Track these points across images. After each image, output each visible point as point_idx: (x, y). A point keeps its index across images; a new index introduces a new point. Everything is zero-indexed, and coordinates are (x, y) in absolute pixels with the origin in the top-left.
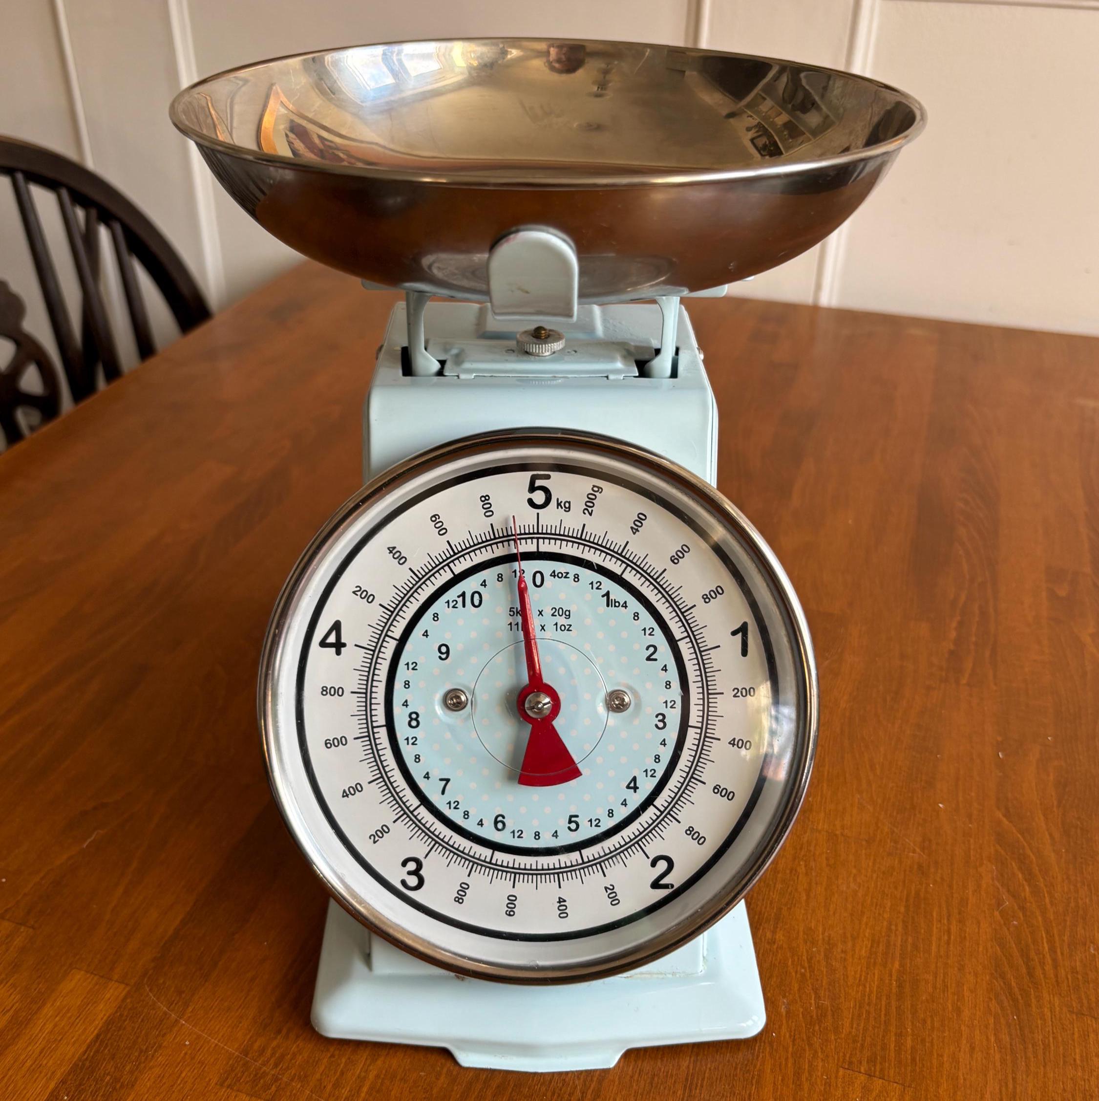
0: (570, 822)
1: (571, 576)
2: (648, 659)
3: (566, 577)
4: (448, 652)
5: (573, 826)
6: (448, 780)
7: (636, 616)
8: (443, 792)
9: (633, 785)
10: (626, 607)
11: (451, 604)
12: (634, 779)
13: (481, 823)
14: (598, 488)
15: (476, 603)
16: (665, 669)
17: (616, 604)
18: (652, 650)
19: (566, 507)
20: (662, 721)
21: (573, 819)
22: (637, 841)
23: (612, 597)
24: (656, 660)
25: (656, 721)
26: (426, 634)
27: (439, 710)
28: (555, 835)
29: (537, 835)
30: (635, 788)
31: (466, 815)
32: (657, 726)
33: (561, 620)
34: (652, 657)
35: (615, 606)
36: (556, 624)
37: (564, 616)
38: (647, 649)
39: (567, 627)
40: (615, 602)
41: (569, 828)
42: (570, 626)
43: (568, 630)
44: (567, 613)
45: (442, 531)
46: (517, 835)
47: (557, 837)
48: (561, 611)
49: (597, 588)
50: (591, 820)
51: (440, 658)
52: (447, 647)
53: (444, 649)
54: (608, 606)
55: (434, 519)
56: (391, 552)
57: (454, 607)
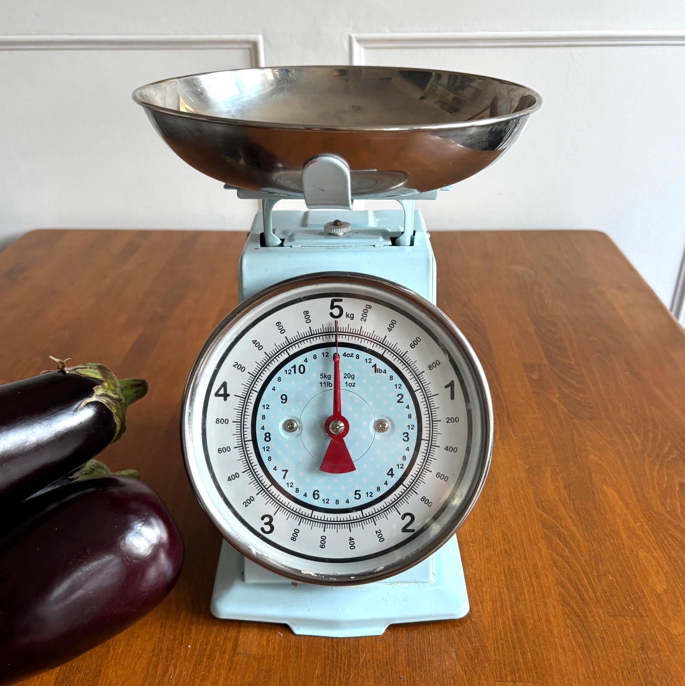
0: (356, 494)
1: (355, 355)
2: (399, 402)
3: (351, 356)
4: (286, 399)
5: (357, 496)
6: (287, 471)
7: (391, 378)
8: (284, 478)
9: (391, 473)
10: (385, 373)
12: (392, 470)
13: (305, 495)
14: (369, 306)
15: (302, 371)
16: (408, 407)
18: (400, 396)
19: (352, 317)
20: (407, 436)
21: (357, 492)
22: (394, 505)
23: (377, 367)
24: (403, 402)
25: (403, 437)
26: (274, 389)
27: (281, 431)
29: (337, 502)
30: (392, 475)
31: (297, 490)
32: (404, 439)
33: (350, 381)
34: (401, 401)
35: (379, 372)
36: (347, 383)
37: (351, 378)
38: (398, 396)
39: (353, 384)
40: (379, 370)
41: (355, 498)
42: (355, 383)
43: (353, 386)
44: (353, 376)
45: (282, 331)
46: (326, 501)
47: (348, 502)
48: (349, 375)
49: (369, 362)
50: (367, 493)
51: (282, 402)
52: (286, 396)
53: (284, 397)
54: (375, 372)
55: (278, 324)
56: (254, 343)
57: (289, 373)
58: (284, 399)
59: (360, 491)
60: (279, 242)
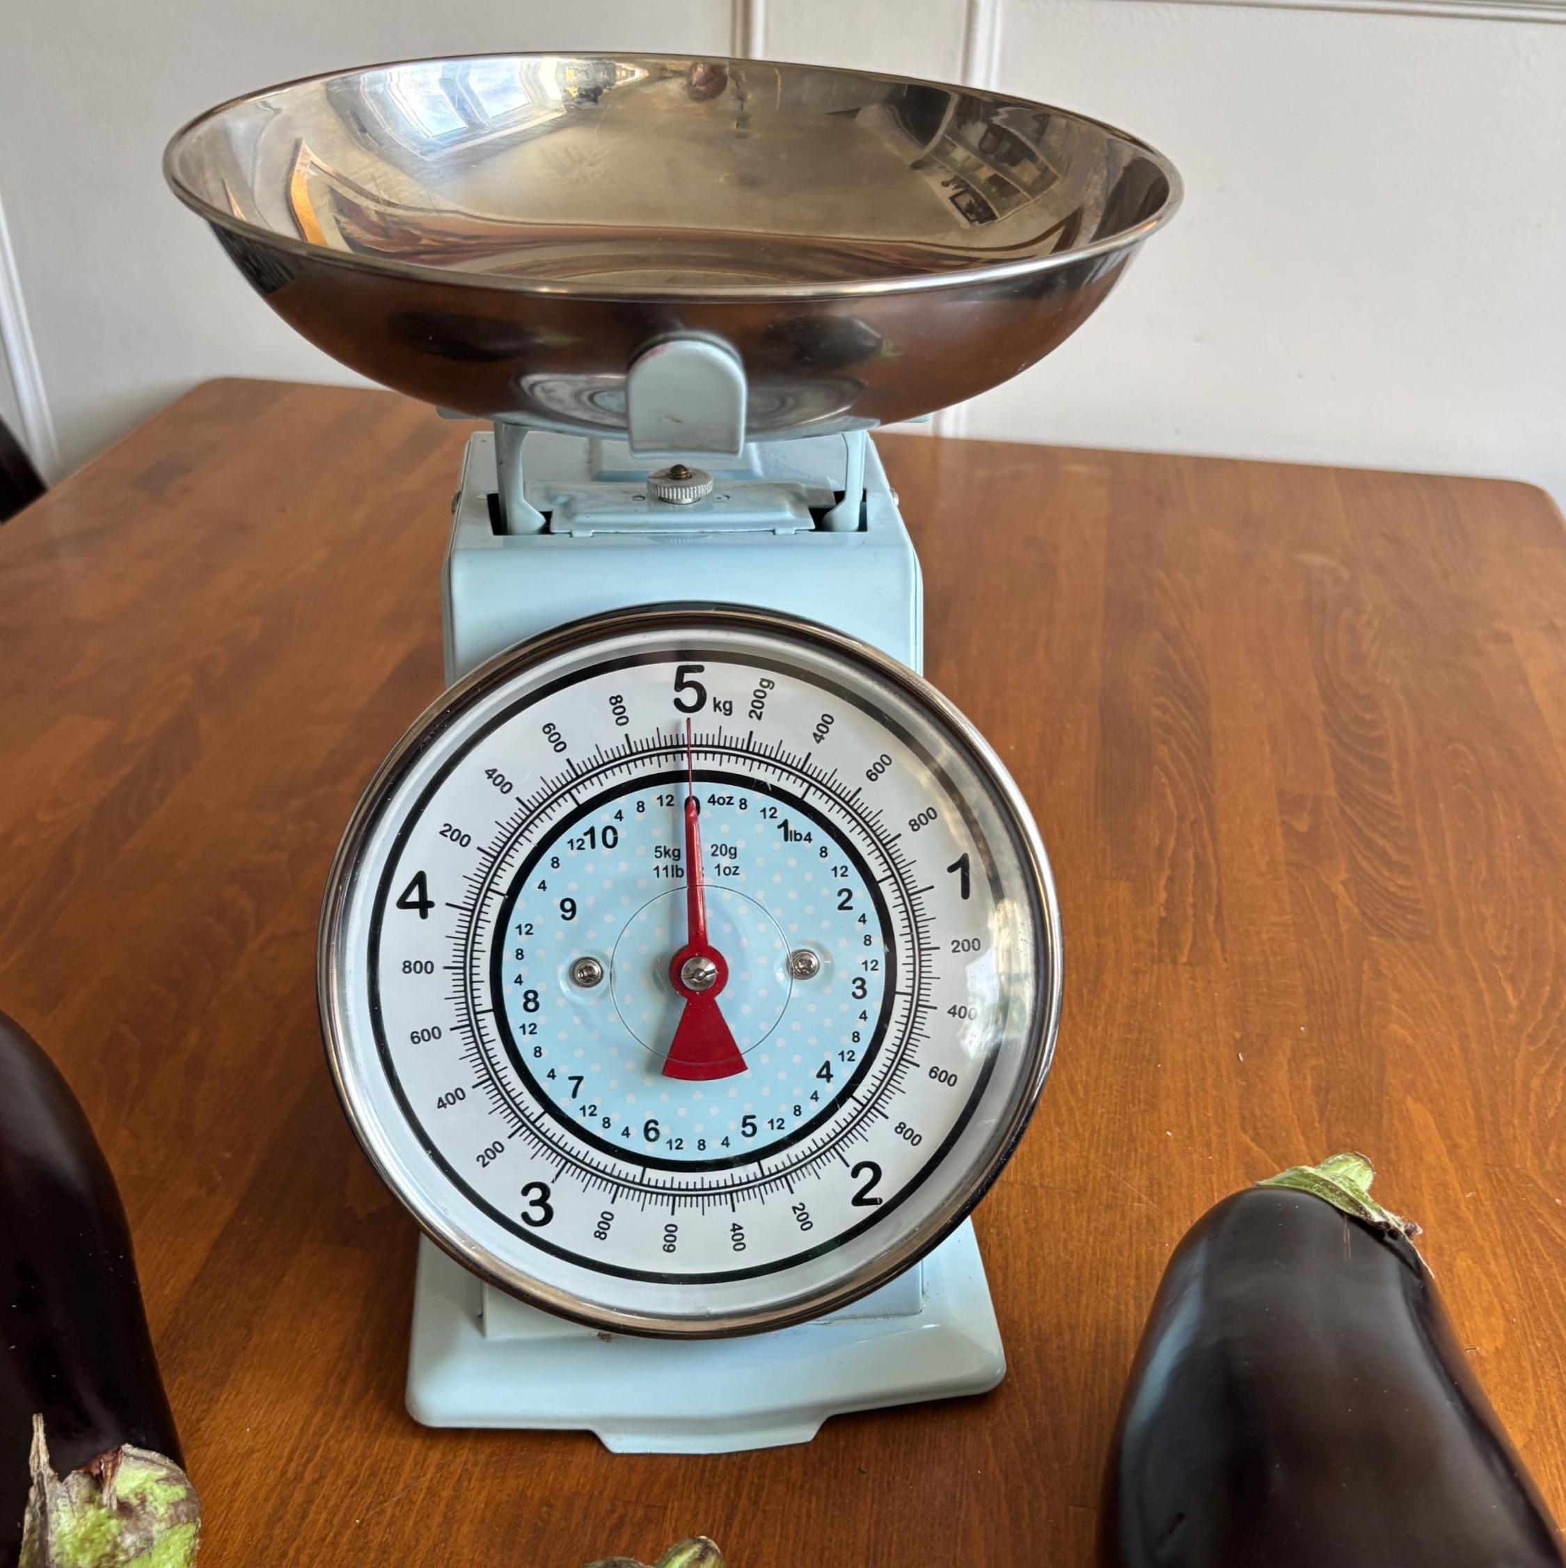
0: (745, 1125)
1: (736, 801)
2: (841, 907)
3: (728, 803)
4: (573, 909)
5: (749, 1130)
6: (580, 1079)
7: (824, 852)
8: (574, 1095)
9: (826, 1073)
10: (810, 840)
11: (576, 845)
12: (827, 1065)
13: (626, 1133)
14: (769, 682)
15: (610, 841)
16: (863, 919)
17: (796, 836)
18: (845, 895)
19: (726, 708)
20: (862, 987)
21: (748, 1121)
22: (833, 1145)
23: (791, 827)
24: (851, 908)
25: (853, 988)
26: (543, 886)
27: (564, 986)
28: (726, 1143)
29: (702, 1145)
30: (829, 1077)
31: (607, 1123)
32: (854, 994)
33: (725, 861)
34: (847, 905)
35: (796, 840)
36: (718, 867)
37: (728, 855)
38: (840, 894)
39: (733, 870)
40: (796, 835)
41: (744, 1133)
42: (737, 868)
43: (734, 874)
44: (733, 851)
45: (560, 746)
46: (674, 1145)
47: (728, 1145)
48: (724, 848)
49: (772, 817)
50: (772, 1122)
51: (564, 917)
52: (572, 902)
53: (568, 905)
54: (786, 839)
55: (547, 730)
56: (490, 776)
57: (579, 848)
58: (569, 909)
59: (753, 1117)
60: (540, 521)
